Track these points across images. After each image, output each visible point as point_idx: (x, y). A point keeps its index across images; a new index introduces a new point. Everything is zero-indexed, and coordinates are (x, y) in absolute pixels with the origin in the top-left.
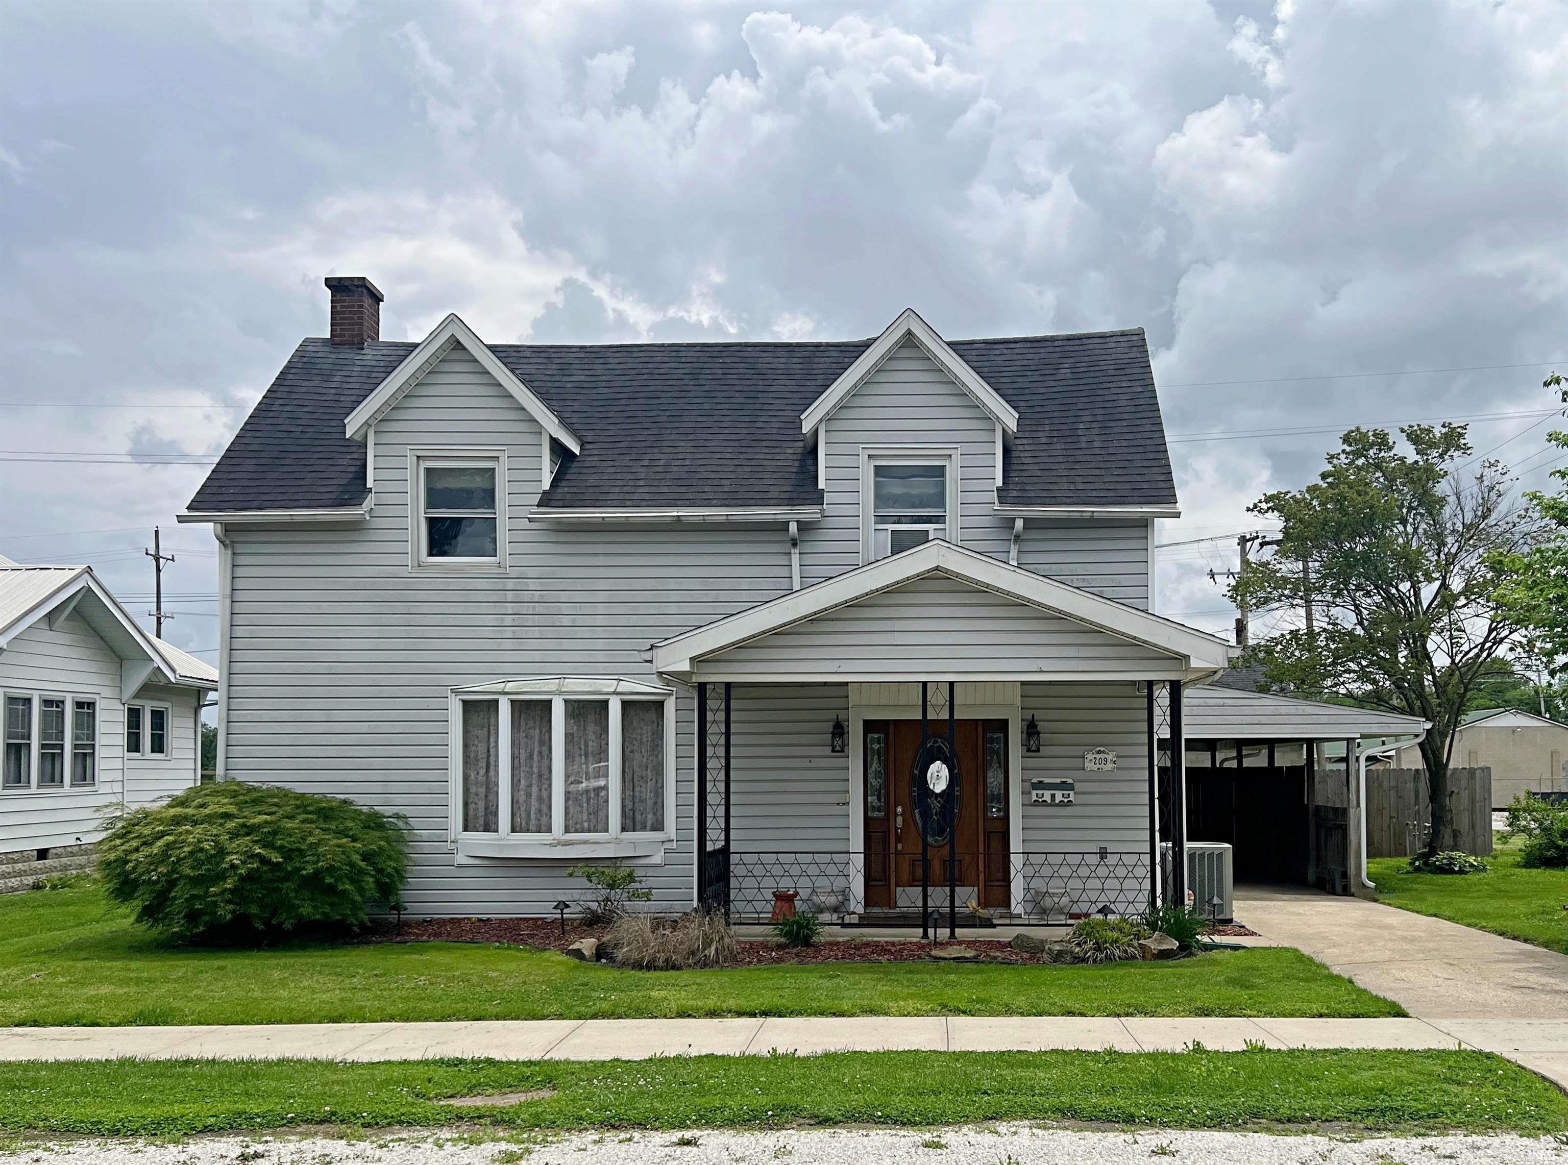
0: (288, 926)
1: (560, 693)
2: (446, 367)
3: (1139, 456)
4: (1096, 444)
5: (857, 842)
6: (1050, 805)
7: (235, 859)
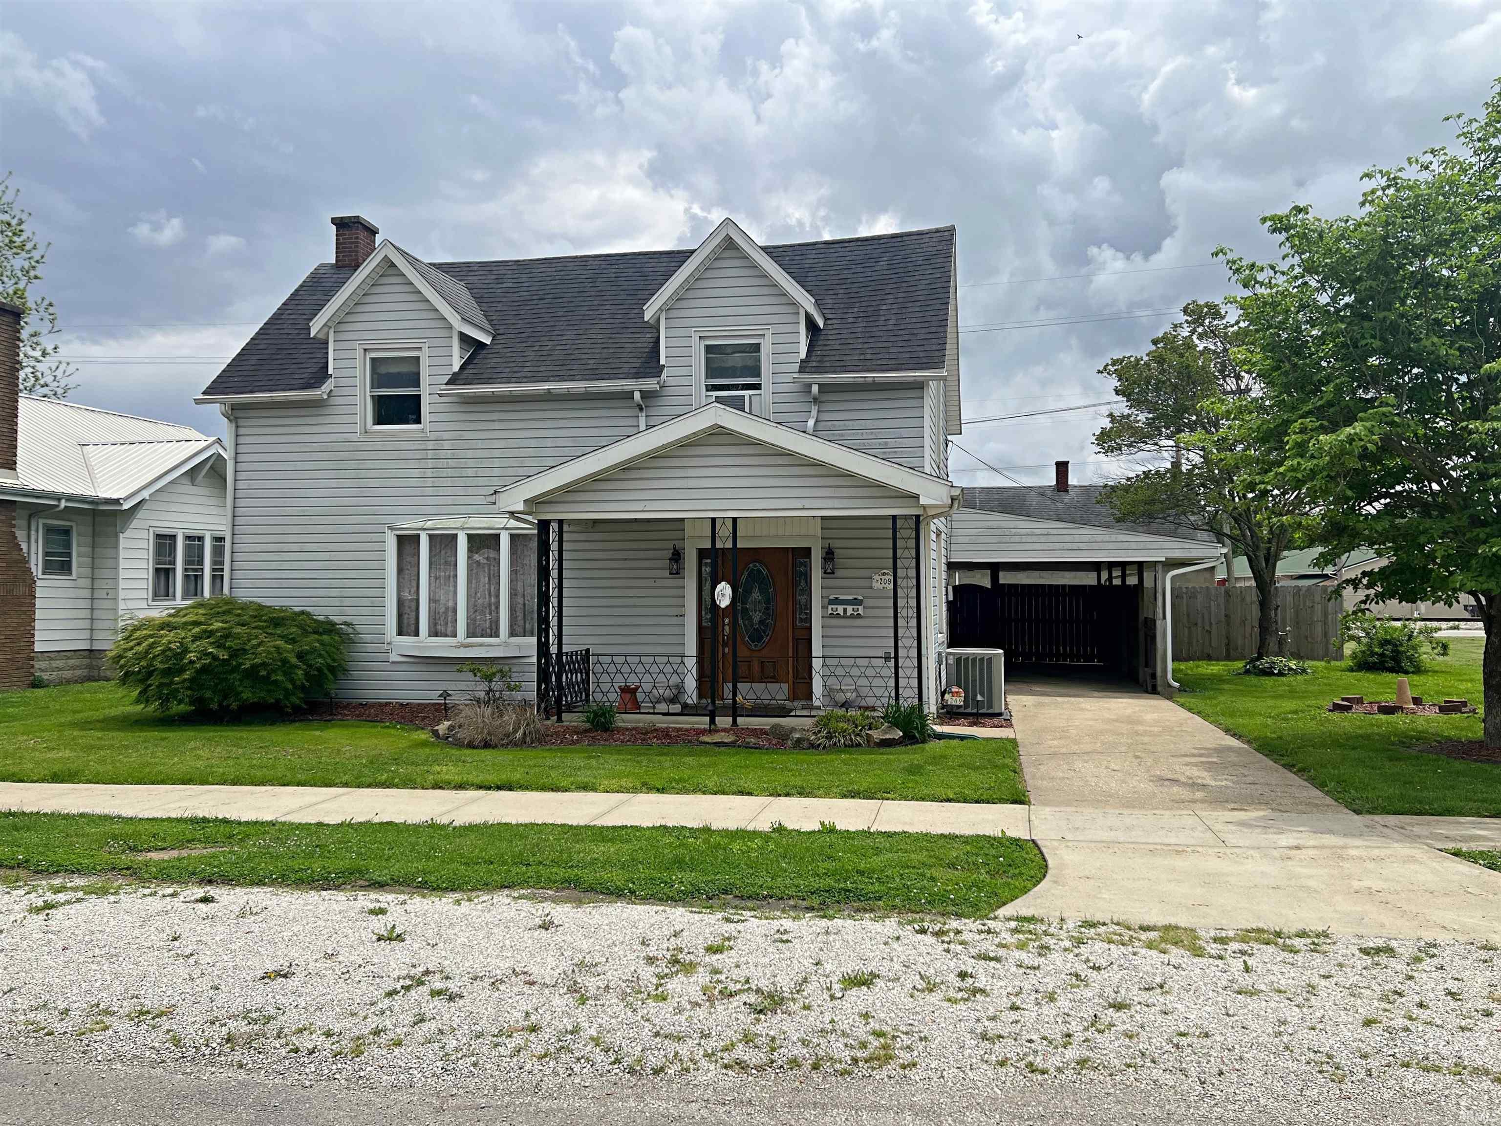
0: (234, 706)
1: (463, 529)
2: (385, 280)
3: (923, 331)
4: (891, 322)
5: (691, 648)
6: (843, 617)
7: (192, 656)
